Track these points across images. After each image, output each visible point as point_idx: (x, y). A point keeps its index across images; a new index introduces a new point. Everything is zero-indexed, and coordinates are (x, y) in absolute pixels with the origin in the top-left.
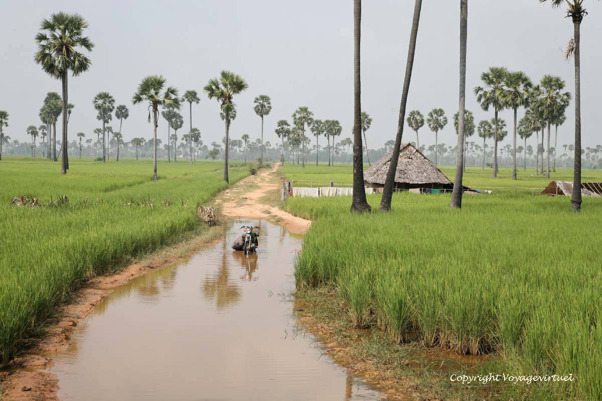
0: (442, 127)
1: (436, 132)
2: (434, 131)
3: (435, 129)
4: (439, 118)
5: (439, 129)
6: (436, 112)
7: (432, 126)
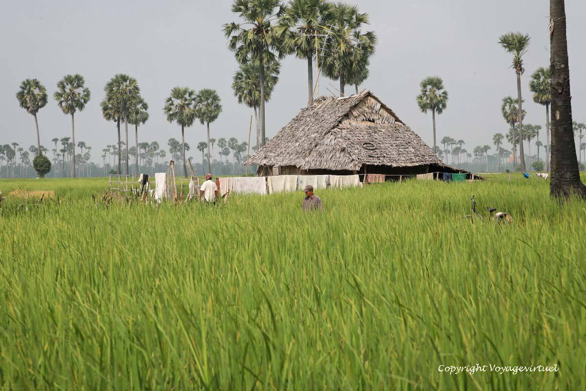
0: (81, 106)
1: (73, 114)
2: (67, 113)
3: (70, 109)
4: (77, 91)
5: (77, 109)
6: (69, 80)
7: (64, 104)
